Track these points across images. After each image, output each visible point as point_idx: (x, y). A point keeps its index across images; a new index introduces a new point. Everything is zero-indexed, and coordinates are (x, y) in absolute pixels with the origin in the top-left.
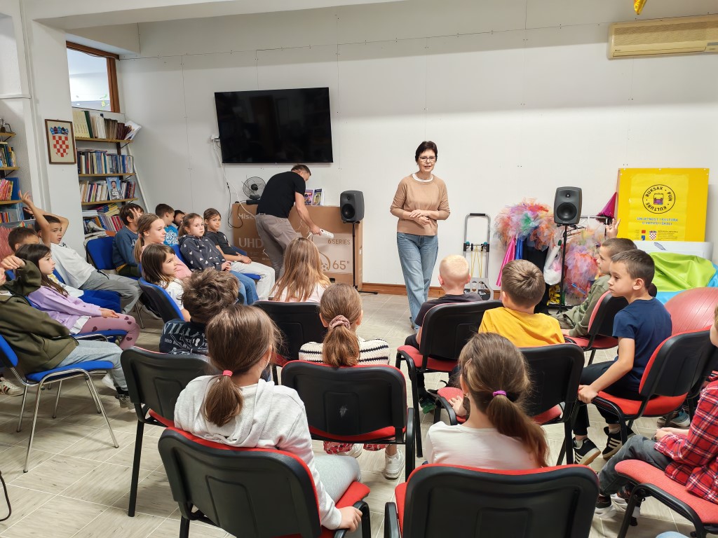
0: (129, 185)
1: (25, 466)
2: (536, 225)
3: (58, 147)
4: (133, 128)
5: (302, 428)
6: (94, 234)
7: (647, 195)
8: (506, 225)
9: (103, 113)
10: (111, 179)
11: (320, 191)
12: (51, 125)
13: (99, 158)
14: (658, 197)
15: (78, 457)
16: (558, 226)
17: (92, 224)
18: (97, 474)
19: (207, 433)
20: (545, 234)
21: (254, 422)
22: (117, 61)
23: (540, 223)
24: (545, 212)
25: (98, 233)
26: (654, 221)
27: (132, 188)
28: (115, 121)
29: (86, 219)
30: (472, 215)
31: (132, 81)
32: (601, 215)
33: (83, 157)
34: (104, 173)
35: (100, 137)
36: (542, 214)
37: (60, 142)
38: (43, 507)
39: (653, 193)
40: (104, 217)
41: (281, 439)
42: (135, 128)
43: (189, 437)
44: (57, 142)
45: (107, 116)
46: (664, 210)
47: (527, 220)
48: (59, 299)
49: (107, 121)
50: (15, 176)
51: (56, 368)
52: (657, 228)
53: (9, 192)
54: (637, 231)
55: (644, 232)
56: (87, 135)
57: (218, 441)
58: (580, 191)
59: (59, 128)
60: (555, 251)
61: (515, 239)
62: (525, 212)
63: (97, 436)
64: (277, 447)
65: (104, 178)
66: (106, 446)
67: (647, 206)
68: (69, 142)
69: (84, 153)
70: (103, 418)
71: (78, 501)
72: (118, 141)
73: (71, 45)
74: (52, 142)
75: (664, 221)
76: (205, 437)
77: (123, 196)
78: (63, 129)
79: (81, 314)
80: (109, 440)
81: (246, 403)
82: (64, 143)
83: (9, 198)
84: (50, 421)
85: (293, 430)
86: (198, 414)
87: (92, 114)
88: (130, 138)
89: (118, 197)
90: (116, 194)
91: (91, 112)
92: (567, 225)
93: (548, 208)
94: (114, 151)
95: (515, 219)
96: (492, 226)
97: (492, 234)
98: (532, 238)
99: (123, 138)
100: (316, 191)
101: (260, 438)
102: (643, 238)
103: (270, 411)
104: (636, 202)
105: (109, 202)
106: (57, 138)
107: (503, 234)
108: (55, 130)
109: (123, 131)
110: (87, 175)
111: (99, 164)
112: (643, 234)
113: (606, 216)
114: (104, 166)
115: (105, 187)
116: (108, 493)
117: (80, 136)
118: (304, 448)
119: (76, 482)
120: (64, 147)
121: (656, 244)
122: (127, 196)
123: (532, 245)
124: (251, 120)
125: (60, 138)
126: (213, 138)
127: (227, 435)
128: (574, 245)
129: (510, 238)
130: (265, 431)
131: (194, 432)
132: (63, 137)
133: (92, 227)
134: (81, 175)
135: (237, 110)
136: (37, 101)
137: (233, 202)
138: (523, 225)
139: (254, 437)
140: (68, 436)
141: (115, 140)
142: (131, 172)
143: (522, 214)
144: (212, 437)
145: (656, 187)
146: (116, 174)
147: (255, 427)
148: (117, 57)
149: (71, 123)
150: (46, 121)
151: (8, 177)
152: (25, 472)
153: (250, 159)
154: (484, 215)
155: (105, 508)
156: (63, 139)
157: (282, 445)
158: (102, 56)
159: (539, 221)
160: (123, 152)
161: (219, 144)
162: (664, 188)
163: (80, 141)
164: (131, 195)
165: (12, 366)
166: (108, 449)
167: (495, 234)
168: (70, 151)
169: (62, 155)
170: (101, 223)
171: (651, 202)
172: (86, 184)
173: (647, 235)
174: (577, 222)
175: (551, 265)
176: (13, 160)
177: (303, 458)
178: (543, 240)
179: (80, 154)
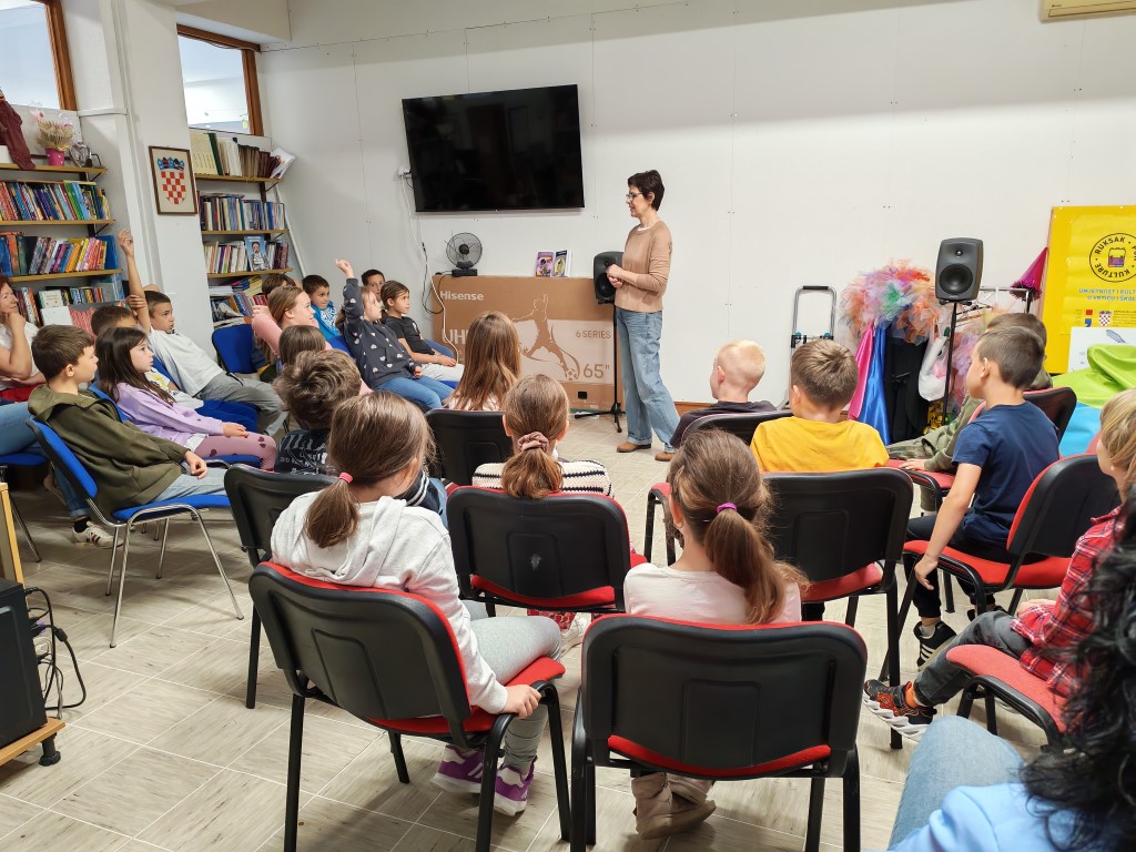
0: (279, 247)
1: (112, 640)
2: (908, 302)
3: (170, 188)
4: (282, 159)
5: (441, 563)
6: (228, 321)
7: (1098, 252)
8: (859, 303)
9: (237, 136)
10: (251, 239)
11: (565, 253)
12: (159, 155)
13: (232, 207)
14: (1117, 254)
15: (186, 630)
16: (942, 304)
17: (224, 307)
18: (209, 653)
19: (310, 567)
20: (922, 318)
21: (370, 549)
22: (256, 54)
23: (915, 299)
24: (923, 282)
25: (232, 320)
26: (1107, 295)
27: (284, 254)
28: (256, 149)
29: (216, 300)
30: (805, 288)
31: (281, 83)
32: (1018, 285)
33: (209, 205)
34: (241, 229)
35: (232, 174)
36: (918, 284)
37: (173, 181)
38: (132, 692)
39: (1107, 248)
40: (243, 296)
41: (408, 577)
42: (286, 159)
43: (285, 573)
44: (169, 181)
45: (243, 141)
46: (1126, 277)
47: (894, 295)
48: (161, 408)
49: (243, 149)
50: (110, 234)
51: (151, 502)
52: (1112, 306)
53: (102, 257)
54: (1078, 312)
55: (1089, 312)
56: (213, 171)
57: (322, 578)
58: (980, 244)
59: (170, 159)
60: (938, 345)
61: (873, 325)
62: (890, 281)
63: (216, 604)
64: (405, 588)
65: (240, 237)
66: (227, 617)
67: (1096, 270)
68: (186, 182)
69: (209, 198)
70: (222, 579)
71: (180, 687)
72: (261, 179)
73: (185, 31)
74: (161, 181)
75: (1125, 295)
76: (307, 573)
77: (271, 264)
78: (176, 161)
79: (194, 430)
80: (230, 608)
81: (363, 525)
82: (178, 182)
83: (102, 266)
84: (153, 582)
85: (428, 565)
86: (298, 539)
87: (219, 139)
88: (279, 174)
89: (263, 267)
90: (261, 261)
91: (217, 134)
92: (955, 301)
93: (929, 276)
94: (256, 197)
95: (872, 293)
96: (837, 307)
97: (837, 319)
98: (900, 325)
99: (268, 175)
100: (558, 254)
101: (380, 574)
102: (1089, 323)
103: (394, 538)
104: (1078, 262)
105: (249, 273)
106: (168, 175)
107: (854, 317)
108: (165, 164)
109: (269, 164)
110: (216, 232)
111: (234, 216)
112: (1088, 317)
113: (1025, 287)
114: (240, 218)
115: (243, 251)
116: (222, 678)
117: (203, 173)
118: (443, 591)
119: (181, 663)
120: (179, 188)
121: (1110, 333)
122: (277, 265)
123: (899, 335)
124: (467, 145)
125: (172, 175)
126: (401, 173)
127: (333, 569)
128: (970, 334)
129: (865, 324)
130: (386, 565)
131: (293, 566)
132: (177, 173)
133: (223, 311)
134: (205, 232)
135: (444, 129)
136: (136, 118)
137: (431, 273)
138: (886, 302)
139: (369, 572)
140: (174, 601)
141: (256, 179)
142: (282, 228)
143: (884, 284)
144: (313, 573)
145: (1113, 238)
146: (259, 232)
147: (371, 556)
148: (258, 47)
149: (188, 151)
150: (151, 148)
151: (100, 234)
152: (111, 647)
153: (465, 206)
154: (825, 289)
155: (215, 696)
156: (177, 176)
157: (411, 585)
158: (234, 47)
159: (912, 296)
160: (270, 197)
161: (410, 182)
162: (1127, 239)
163: (202, 180)
164: (283, 264)
165: (89, 497)
166: (228, 620)
167: (843, 318)
168: (188, 195)
169: (176, 202)
170: (239, 305)
171: (1104, 262)
172: (214, 246)
173: (1095, 318)
174: (975, 297)
175: (932, 368)
176: (105, 209)
177: (443, 607)
178: (917, 327)
179: (203, 200)
